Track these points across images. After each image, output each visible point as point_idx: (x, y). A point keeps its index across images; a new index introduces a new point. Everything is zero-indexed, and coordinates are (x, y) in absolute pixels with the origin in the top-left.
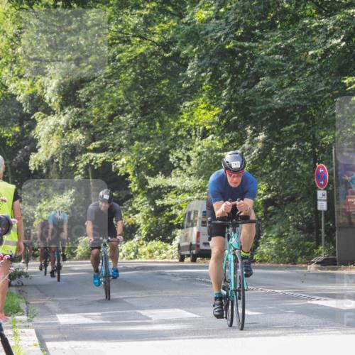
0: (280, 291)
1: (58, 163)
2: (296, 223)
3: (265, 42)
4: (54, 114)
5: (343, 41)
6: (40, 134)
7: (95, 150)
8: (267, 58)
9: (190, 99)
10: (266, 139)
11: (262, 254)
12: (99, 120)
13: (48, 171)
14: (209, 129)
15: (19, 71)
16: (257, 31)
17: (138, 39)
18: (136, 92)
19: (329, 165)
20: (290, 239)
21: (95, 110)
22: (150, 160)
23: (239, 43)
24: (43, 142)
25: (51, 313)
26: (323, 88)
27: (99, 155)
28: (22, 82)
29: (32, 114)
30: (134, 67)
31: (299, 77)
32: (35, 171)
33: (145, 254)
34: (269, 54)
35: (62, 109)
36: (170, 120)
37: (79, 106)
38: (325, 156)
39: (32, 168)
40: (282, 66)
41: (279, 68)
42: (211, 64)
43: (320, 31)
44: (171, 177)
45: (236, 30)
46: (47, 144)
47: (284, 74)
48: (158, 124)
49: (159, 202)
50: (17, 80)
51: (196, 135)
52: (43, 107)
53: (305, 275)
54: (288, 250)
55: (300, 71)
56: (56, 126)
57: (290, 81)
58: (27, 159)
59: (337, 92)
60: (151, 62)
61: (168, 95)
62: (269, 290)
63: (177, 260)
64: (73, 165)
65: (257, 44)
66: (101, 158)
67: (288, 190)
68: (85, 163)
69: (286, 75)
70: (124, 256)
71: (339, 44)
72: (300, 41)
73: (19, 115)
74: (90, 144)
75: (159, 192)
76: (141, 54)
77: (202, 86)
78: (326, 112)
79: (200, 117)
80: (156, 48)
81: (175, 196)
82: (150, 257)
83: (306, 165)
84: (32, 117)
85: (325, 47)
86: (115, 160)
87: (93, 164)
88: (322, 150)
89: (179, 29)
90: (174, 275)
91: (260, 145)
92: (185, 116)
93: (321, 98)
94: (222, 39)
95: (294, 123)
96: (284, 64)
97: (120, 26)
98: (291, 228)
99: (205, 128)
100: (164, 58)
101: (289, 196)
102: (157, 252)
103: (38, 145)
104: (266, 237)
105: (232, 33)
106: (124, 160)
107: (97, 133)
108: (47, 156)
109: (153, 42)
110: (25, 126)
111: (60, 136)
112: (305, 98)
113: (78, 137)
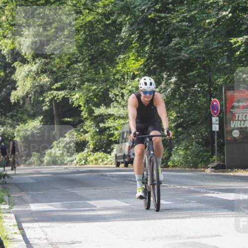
0: (186, 187)
1: (30, 97)
2: (197, 140)
3: (176, 13)
4: (28, 63)
5: (230, 13)
6: (18, 78)
7: (57, 89)
8: (177, 24)
9: (124, 53)
10: (177, 81)
11: (174, 161)
12: (60, 68)
13: (24, 103)
14: (137, 74)
15: (3, 33)
16: (170, 6)
17: (87, 11)
18: (85, 48)
19: (220, 99)
20: (193, 151)
21: (57, 60)
22: (96, 96)
23: (158, 14)
24: (20, 83)
25: (26, 203)
26: (216, 46)
27: (60, 93)
28: (6, 41)
29: (13, 63)
30: (84, 30)
31: (200, 38)
32: (15, 103)
33: (92, 161)
34: (179, 22)
35: (34, 60)
36: (110, 68)
37: (46, 58)
38: (218, 93)
39: (13, 101)
40: (188, 30)
41: (186, 32)
42: (138, 29)
43: (214, 6)
44: (110, 107)
45: (156, 5)
46: (23, 84)
47: (189, 35)
48: (101, 71)
49: (101, 125)
50: (2, 39)
51: (127, 78)
52: (20, 58)
53: (204, 176)
54: (192, 158)
55: (200, 34)
56: (29, 72)
57: (193, 41)
58: (9, 95)
59: (226, 48)
60: (96, 27)
61: (108, 50)
62: (178, 187)
63: (115, 166)
64: (41, 99)
65: (170, 15)
66: (61, 94)
67: (192, 117)
68: (50, 97)
69: (190, 37)
70: (77, 163)
71: (227, 15)
72: (200, 13)
73: (3, 64)
74: (53, 84)
75: (102, 118)
76: (90, 21)
77: (132, 44)
78: (218, 63)
79: (131, 66)
80: (100, 17)
81: (113, 121)
82: (96, 164)
83: (204, 100)
84: (13, 65)
85: (217, 17)
86: (71, 96)
87: (56, 98)
88: (216, 89)
89: (116, 4)
90: (113, 176)
91: (172, 86)
92: (120, 65)
93: (215, 52)
94: (146, 11)
95: (196, 70)
96: (189, 28)
97: (74, 2)
98: (194, 143)
99: (134, 74)
100: (105, 24)
101: (193, 121)
102: (100, 160)
103: (17, 85)
104: (177, 149)
105: (153, 7)
106: (77, 96)
107: (58, 76)
108: (23, 93)
109: (98, 13)
110: (8, 72)
111: (32, 79)
112: (204, 53)
113: (45, 79)
